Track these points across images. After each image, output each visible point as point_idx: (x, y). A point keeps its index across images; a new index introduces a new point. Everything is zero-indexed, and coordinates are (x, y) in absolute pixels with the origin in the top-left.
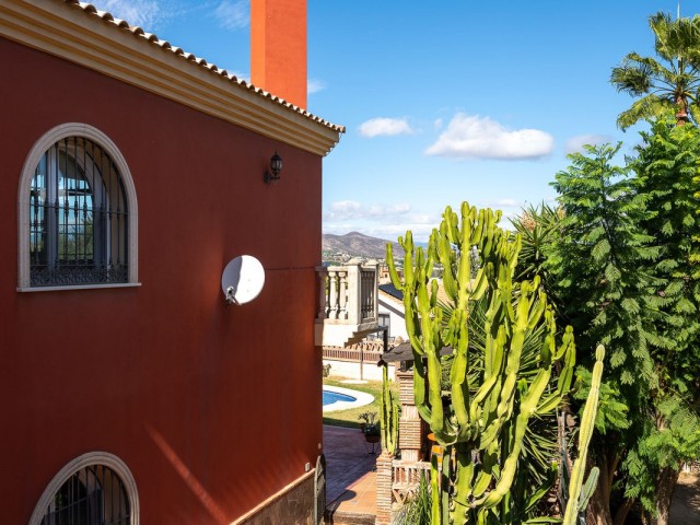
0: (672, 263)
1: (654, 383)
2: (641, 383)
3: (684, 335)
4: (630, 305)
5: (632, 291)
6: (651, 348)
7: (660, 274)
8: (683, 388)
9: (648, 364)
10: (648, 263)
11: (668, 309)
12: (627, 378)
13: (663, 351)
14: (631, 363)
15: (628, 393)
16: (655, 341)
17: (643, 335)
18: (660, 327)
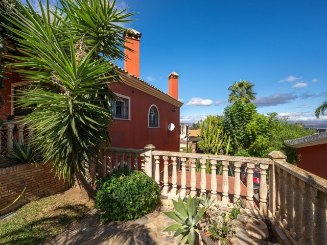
0: (241, 124)
1: (237, 144)
2: (235, 144)
3: (242, 136)
4: (234, 131)
5: (234, 129)
6: (237, 138)
7: (239, 126)
8: (242, 145)
9: (236, 141)
10: (237, 124)
11: (240, 132)
12: (233, 143)
13: (239, 139)
14: (233, 141)
15: (233, 146)
16: (238, 137)
17: (236, 136)
18: (238, 135)
